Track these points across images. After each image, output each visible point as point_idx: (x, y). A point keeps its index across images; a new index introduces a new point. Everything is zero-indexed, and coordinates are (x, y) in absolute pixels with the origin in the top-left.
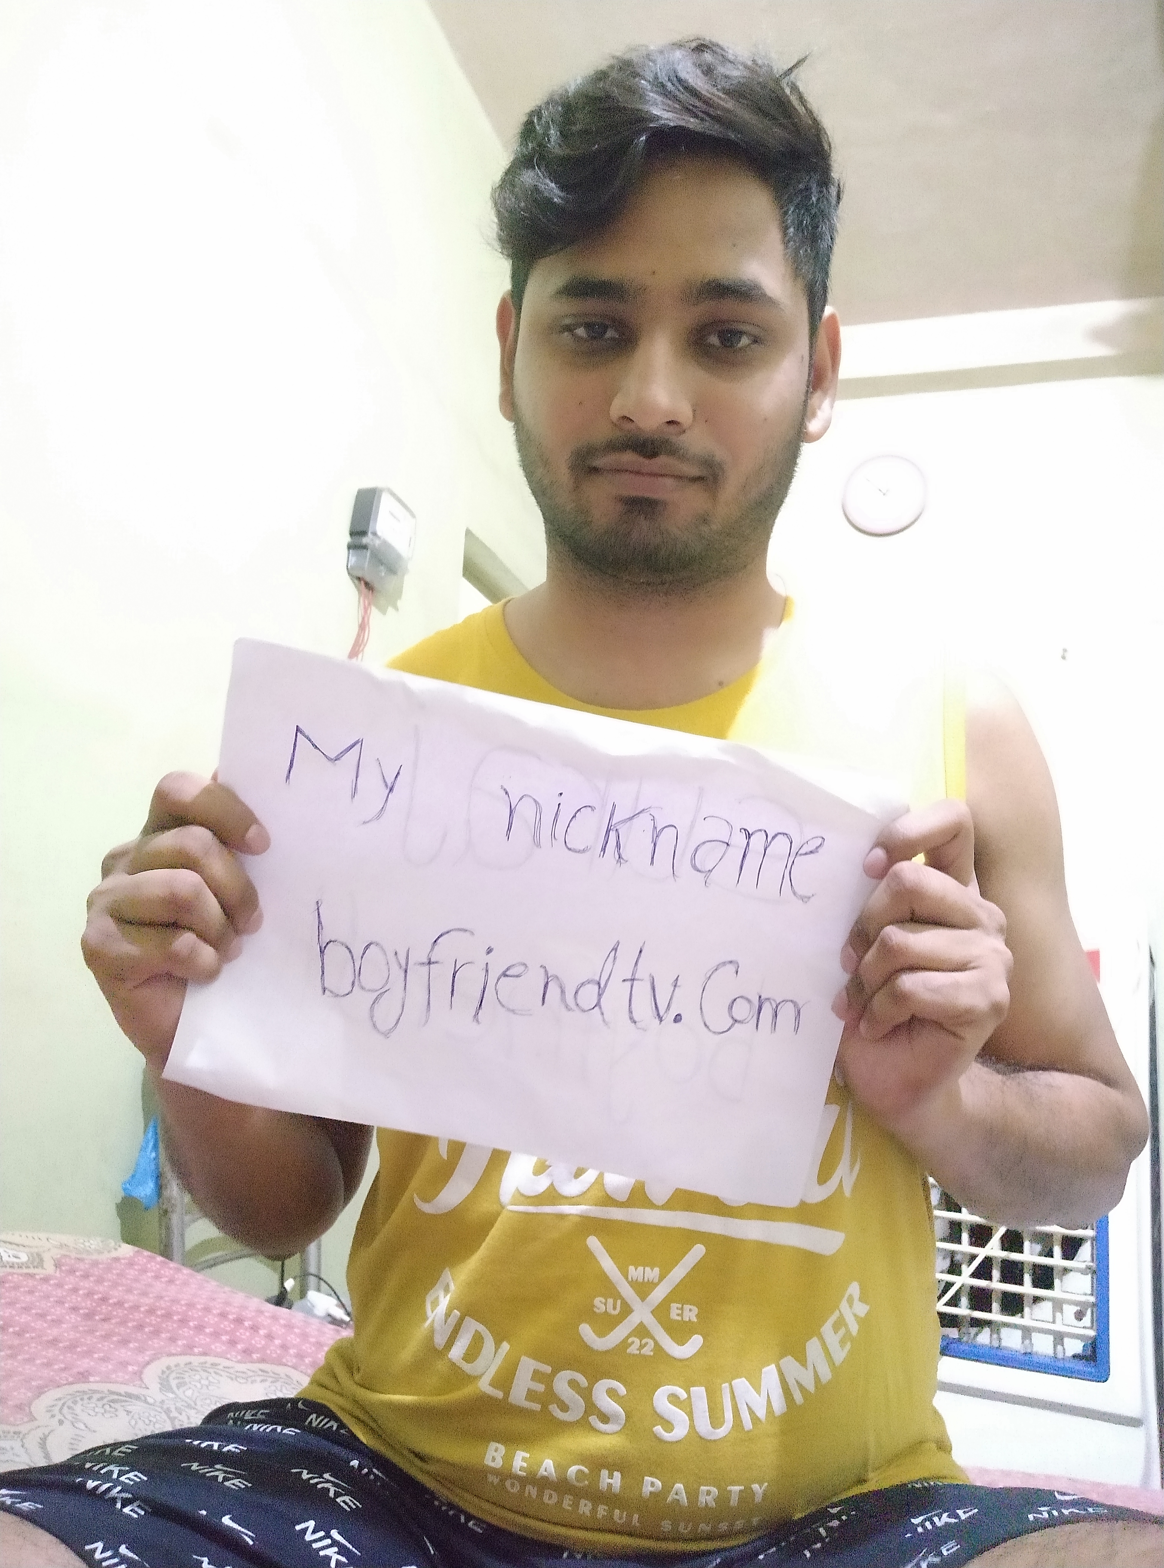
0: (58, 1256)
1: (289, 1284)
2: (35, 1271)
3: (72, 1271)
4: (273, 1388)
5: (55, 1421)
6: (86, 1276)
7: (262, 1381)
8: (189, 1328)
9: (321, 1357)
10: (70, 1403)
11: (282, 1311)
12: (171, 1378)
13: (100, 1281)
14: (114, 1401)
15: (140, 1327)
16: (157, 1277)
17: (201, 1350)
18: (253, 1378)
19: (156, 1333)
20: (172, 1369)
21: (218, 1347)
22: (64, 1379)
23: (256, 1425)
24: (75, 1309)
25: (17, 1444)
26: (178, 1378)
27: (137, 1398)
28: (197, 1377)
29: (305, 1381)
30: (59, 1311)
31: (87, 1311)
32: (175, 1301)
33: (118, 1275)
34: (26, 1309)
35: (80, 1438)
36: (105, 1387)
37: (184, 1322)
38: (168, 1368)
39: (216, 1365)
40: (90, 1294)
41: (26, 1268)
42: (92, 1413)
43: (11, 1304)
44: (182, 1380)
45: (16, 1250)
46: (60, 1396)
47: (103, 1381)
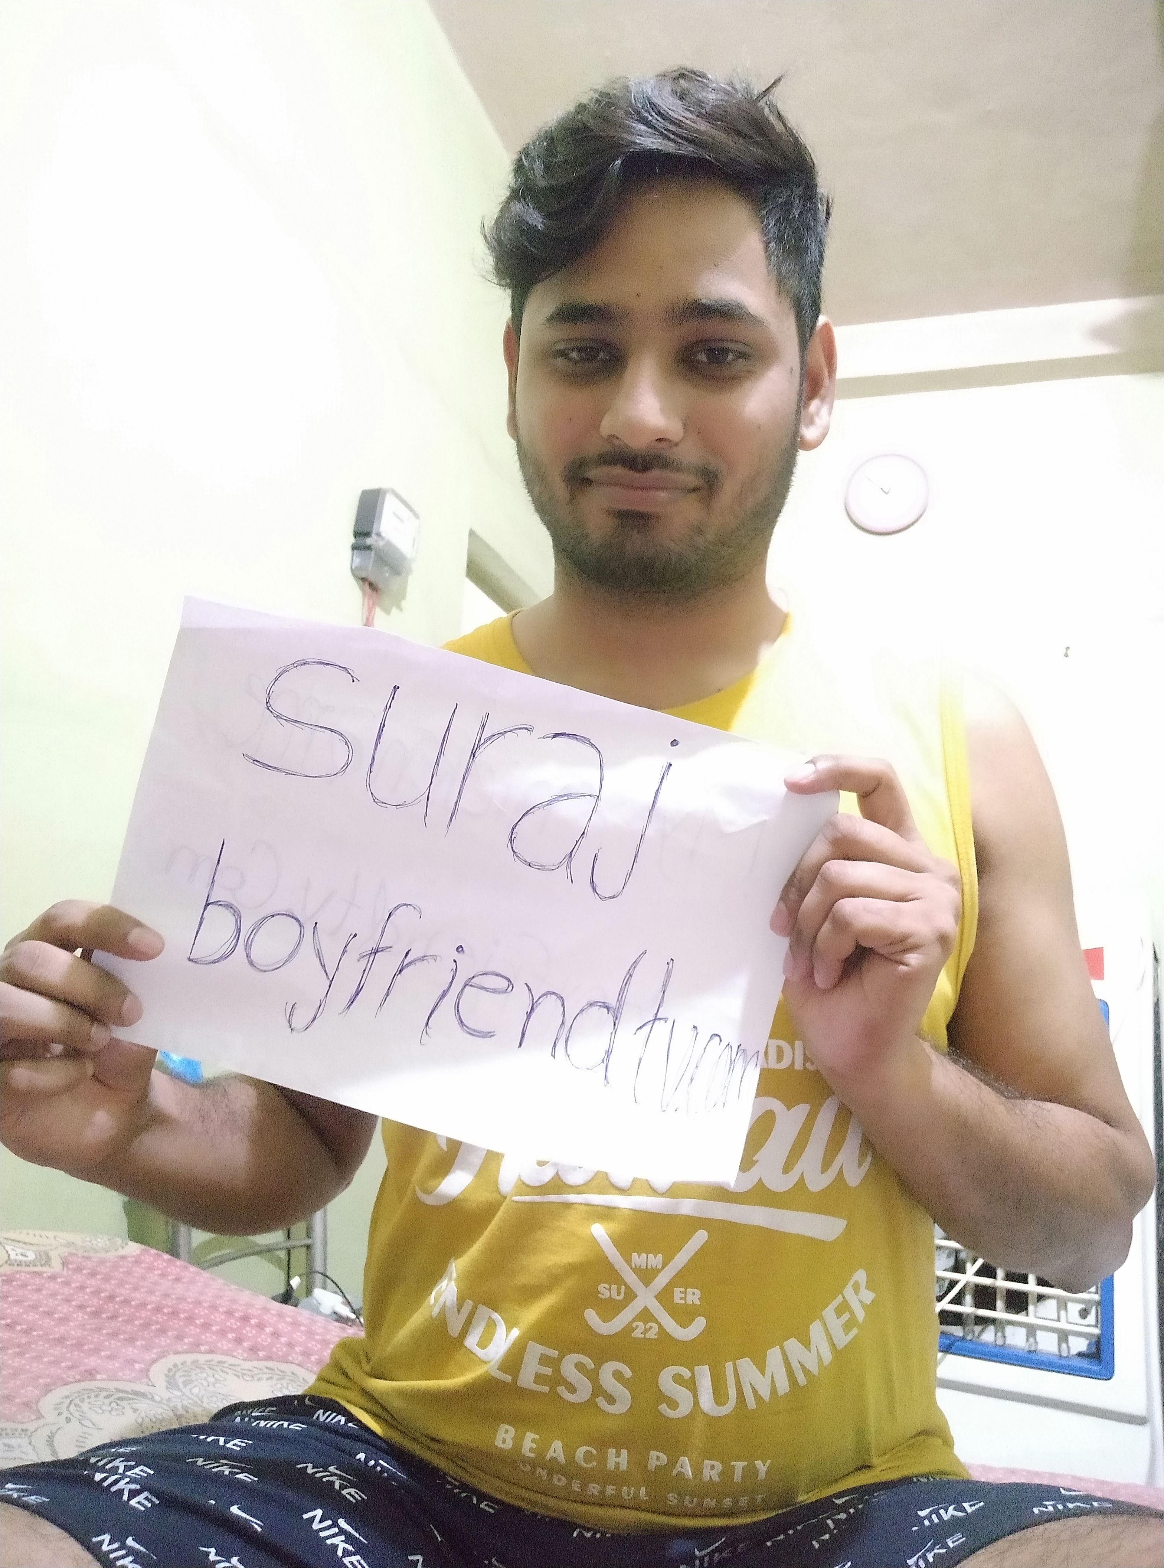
0: (66, 1254)
1: (295, 1282)
2: (44, 1269)
3: (79, 1270)
4: (279, 1386)
5: (62, 1419)
6: (93, 1274)
7: (268, 1379)
8: (196, 1326)
9: (327, 1354)
10: (77, 1401)
11: (288, 1309)
12: (178, 1374)
13: (107, 1279)
14: (121, 1397)
15: (146, 1325)
16: (163, 1275)
17: (207, 1347)
18: (259, 1376)
19: (162, 1331)
20: (179, 1367)
21: (224, 1345)
22: (71, 1377)
23: (262, 1421)
24: (81, 1307)
25: (24, 1441)
26: (184, 1376)
27: (143, 1395)
28: (204, 1375)
29: (312, 1379)
30: (65, 1309)
31: (93, 1309)
32: (182, 1299)
33: (124, 1272)
34: (34, 1307)
35: (87, 1436)
36: (112, 1385)
37: (190, 1319)
38: (175, 1365)
39: (224, 1362)
40: (97, 1292)
41: (33, 1265)
42: (100, 1411)
43: (18, 1302)
44: (189, 1378)
45: (23, 1248)
46: (67, 1393)
47: (110, 1379)
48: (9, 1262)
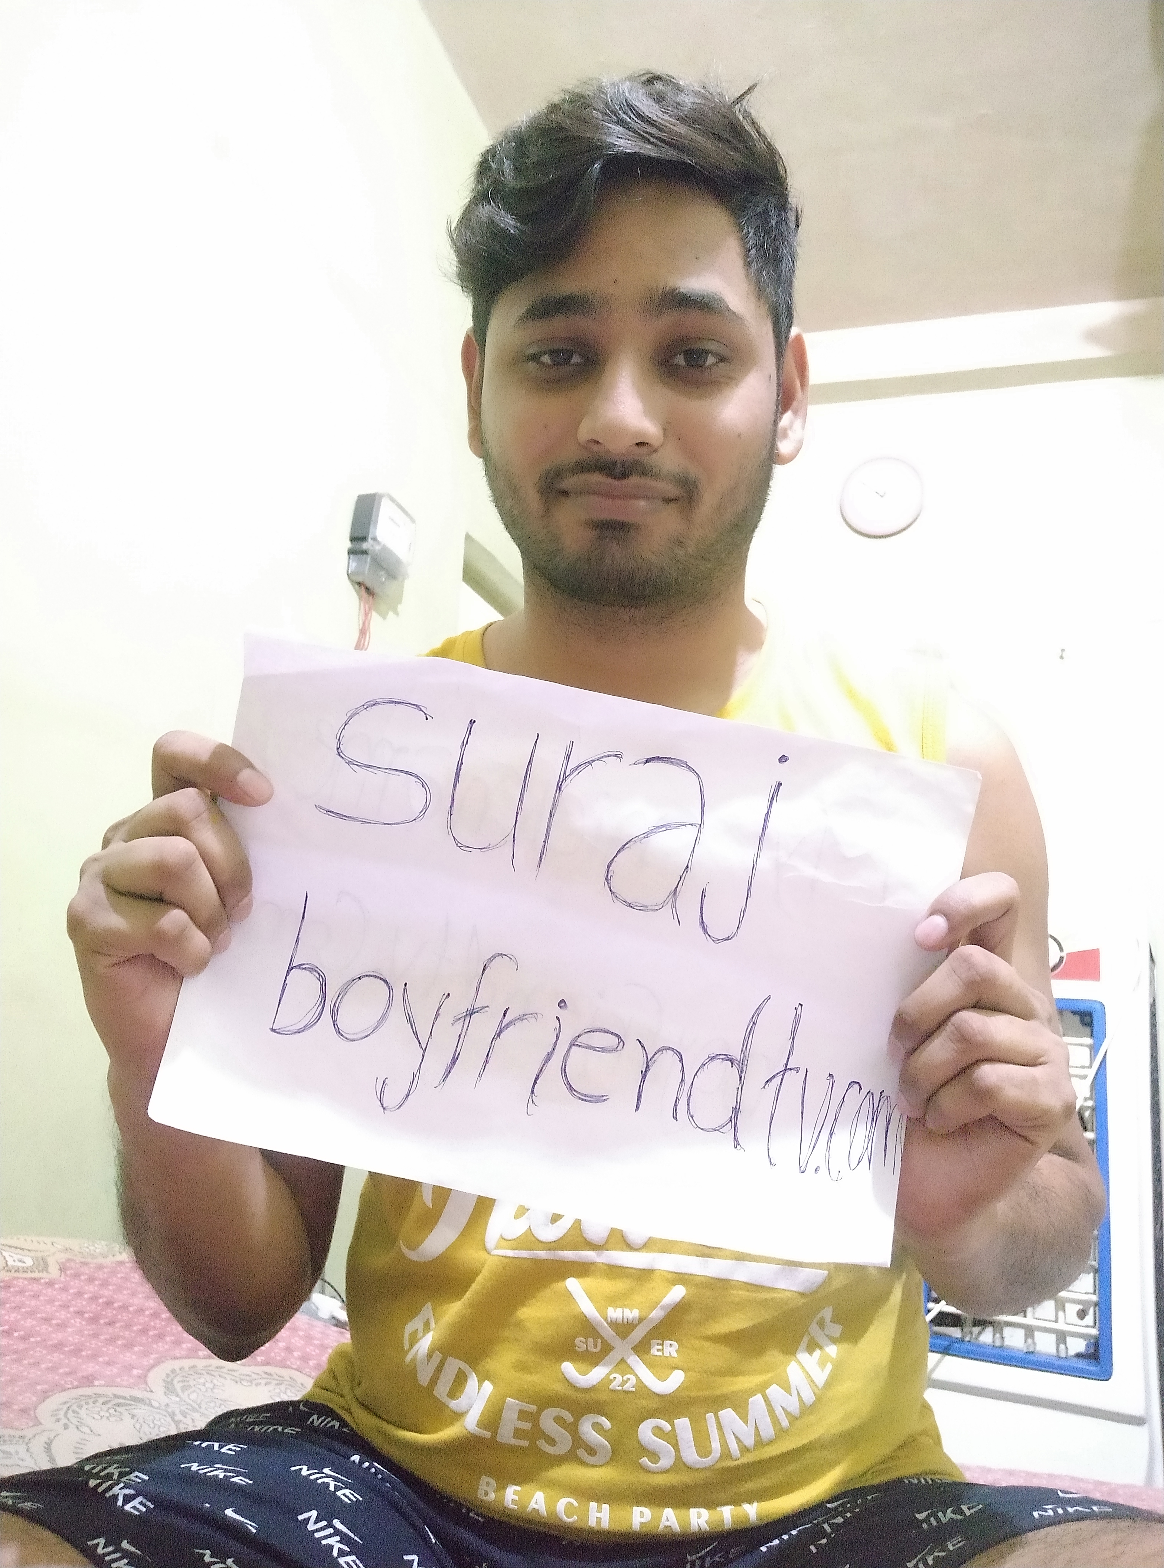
0: (64, 1260)
2: (42, 1275)
3: (77, 1275)
4: (277, 1391)
5: (59, 1425)
6: (91, 1280)
7: (266, 1384)
10: (75, 1407)
12: (175, 1381)
13: (105, 1284)
14: (119, 1403)
15: (144, 1331)
18: (258, 1381)
19: (160, 1337)
20: (177, 1373)
22: (69, 1383)
23: (257, 1426)
24: (80, 1313)
25: (22, 1449)
26: (183, 1381)
27: (142, 1401)
28: (202, 1380)
30: (63, 1314)
31: (91, 1315)
34: (32, 1314)
35: (85, 1442)
36: (110, 1391)
38: (173, 1371)
39: (222, 1368)
40: (94, 1298)
41: (31, 1272)
42: (97, 1417)
43: (16, 1308)
44: (186, 1384)
45: (20, 1254)
46: (64, 1400)
47: (108, 1385)
48: (7, 1268)
